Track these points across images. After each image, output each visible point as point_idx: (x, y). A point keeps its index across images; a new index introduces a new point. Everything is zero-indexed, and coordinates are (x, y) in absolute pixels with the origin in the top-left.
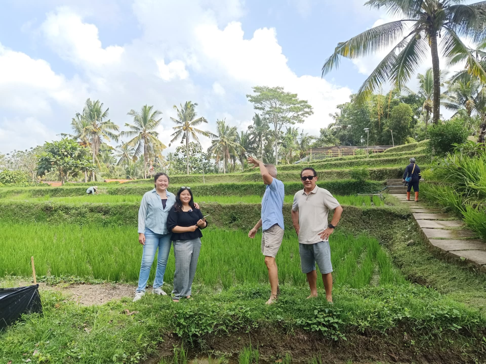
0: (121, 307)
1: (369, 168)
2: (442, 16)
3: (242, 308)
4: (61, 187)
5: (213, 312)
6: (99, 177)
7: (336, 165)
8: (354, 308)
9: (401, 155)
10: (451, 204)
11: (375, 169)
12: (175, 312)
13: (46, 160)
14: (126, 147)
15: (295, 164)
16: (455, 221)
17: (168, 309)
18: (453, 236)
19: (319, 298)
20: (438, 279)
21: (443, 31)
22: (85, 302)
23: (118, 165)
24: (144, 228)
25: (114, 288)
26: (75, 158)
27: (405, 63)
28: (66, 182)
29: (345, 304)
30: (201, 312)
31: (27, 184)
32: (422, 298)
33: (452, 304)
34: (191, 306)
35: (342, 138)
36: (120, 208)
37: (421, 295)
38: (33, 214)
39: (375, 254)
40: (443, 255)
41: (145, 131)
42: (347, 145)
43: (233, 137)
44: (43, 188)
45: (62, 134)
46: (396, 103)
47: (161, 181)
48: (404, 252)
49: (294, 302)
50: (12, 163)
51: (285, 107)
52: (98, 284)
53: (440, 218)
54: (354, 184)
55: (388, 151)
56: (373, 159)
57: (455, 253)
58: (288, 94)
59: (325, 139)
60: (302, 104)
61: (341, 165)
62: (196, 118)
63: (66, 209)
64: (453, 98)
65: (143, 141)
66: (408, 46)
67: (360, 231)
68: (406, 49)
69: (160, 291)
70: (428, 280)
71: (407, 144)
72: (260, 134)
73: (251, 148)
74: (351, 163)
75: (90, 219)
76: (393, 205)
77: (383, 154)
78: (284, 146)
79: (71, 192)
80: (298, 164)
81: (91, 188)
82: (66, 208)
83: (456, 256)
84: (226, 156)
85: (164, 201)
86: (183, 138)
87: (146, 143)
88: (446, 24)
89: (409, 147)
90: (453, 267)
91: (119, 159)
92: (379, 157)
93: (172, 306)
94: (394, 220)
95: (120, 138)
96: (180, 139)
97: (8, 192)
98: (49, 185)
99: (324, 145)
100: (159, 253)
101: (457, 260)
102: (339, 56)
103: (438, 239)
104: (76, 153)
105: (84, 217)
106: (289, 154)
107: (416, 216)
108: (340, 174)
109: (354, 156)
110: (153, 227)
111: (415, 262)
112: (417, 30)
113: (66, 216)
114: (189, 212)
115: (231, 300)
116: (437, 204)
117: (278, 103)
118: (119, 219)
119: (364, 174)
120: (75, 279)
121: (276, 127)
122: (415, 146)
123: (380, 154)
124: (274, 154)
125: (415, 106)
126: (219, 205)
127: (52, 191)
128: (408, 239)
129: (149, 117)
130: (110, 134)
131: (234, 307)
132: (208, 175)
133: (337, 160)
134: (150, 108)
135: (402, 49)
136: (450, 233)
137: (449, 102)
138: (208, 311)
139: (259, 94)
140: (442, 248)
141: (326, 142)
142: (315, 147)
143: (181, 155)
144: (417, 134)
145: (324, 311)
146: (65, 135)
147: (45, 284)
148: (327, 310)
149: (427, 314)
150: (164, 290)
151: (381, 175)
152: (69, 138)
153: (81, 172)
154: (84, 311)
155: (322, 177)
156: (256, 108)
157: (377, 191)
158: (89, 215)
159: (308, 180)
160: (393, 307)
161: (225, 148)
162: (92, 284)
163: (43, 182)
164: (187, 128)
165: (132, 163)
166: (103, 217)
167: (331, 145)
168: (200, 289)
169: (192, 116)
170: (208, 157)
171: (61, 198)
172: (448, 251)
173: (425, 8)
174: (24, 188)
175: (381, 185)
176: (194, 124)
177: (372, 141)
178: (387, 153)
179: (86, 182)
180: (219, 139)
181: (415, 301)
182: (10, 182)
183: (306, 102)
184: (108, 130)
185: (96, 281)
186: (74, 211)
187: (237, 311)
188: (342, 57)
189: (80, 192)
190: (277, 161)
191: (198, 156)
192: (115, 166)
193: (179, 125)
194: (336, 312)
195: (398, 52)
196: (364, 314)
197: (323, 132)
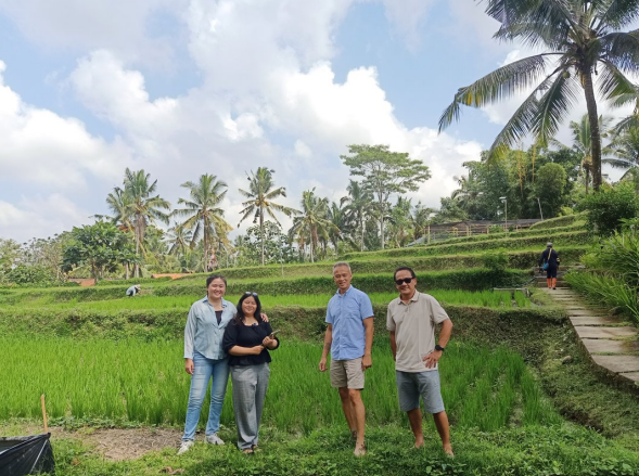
0: (160, 461)
1: (508, 252)
2: (597, 47)
3: (326, 464)
4: (93, 287)
5: (286, 470)
6: (144, 270)
7: (463, 249)
8: (482, 461)
9: (553, 232)
10: (622, 304)
11: (517, 252)
12: (233, 471)
13: (74, 250)
14: (180, 229)
15: (407, 248)
16: (628, 327)
17: (225, 467)
18: (625, 350)
19: (435, 448)
20: (605, 413)
21: (600, 66)
22: (115, 456)
23: (170, 254)
24: (191, 350)
25: (154, 434)
26: (112, 247)
27: (550, 109)
28: (100, 279)
29: (470, 457)
30: (269, 471)
31: (48, 283)
32: (580, 445)
33: (621, 455)
34: (257, 460)
35: (472, 210)
36: (169, 316)
37: (578, 441)
38: (53, 327)
39: (517, 378)
40: (611, 377)
41: (204, 208)
42: (478, 219)
43: (323, 213)
44: (70, 289)
45: (97, 216)
46: (542, 161)
47: (215, 286)
48: (557, 373)
49: (398, 455)
50: (30, 255)
51: (392, 171)
52: (132, 428)
53: (608, 323)
54: (489, 274)
55: (535, 227)
56: (514, 239)
57: (627, 376)
58: (395, 154)
59: (448, 212)
60: (415, 166)
61: (469, 248)
62: (272, 190)
63: (98, 320)
64: (622, 152)
65: (202, 222)
66: (553, 87)
67: (498, 343)
68: (551, 91)
69: (215, 438)
70: (591, 416)
71: (561, 217)
72: (359, 208)
73: (347, 227)
74: (484, 244)
75: (130, 332)
76: (542, 304)
77: (528, 230)
78: (393, 223)
79: (107, 294)
80: (412, 248)
81: (132, 288)
82: (98, 318)
83: (629, 380)
84: (314, 238)
85: (219, 314)
86: (256, 216)
87: (205, 224)
88: (603, 57)
89: (564, 221)
90: (626, 396)
91: (171, 245)
92: (523, 235)
93: (230, 461)
94: (544, 326)
95: (172, 219)
96: (252, 217)
97: (23, 295)
98: (78, 285)
99: (447, 221)
100: (214, 385)
101: (631, 387)
102: (460, 105)
103: (604, 354)
104: (114, 240)
105: (120, 329)
106: (399, 233)
107: (574, 321)
108: (469, 261)
109: (488, 235)
110: (204, 350)
111: (572, 388)
112: (565, 66)
113: (96, 328)
114: (253, 327)
115: (311, 452)
116: (604, 303)
117: (383, 165)
118: (167, 331)
119: (502, 260)
120: (102, 421)
121: (380, 197)
122: (572, 219)
123: (524, 231)
124: (379, 233)
125: (570, 165)
126: (302, 310)
127: (81, 292)
128: (564, 354)
129: (210, 191)
130: (159, 214)
131: (315, 462)
132: (289, 265)
133: (465, 240)
134: (212, 178)
135: (544, 92)
136: (620, 346)
137: (617, 158)
138: (280, 469)
139: (357, 154)
140: (609, 368)
141: (448, 216)
142: (434, 225)
143: (253, 239)
144: (575, 202)
145: (439, 467)
146: (100, 217)
147: (62, 428)
148: (444, 466)
149: (585, 471)
150: (221, 437)
151: (525, 261)
152: (105, 220)
153: (121, 265)
154: (110, 470)
155: (445, 265)
156: (354, 173)
157: (520, 284)
158: (127, 326)
159: (404, 284)
160: (537, 461)
161: (312, 227)
162: (124, 428)
163: (70, 281)
164: (260, 202)
165: (189, 251)
166: (146, 329)
167: (457, 220)
168: (270, 435)
169: (267, 186)
170: (290, 240)
171: (93, 302)
172: (617, 373)
173: (573, 37)
174: (43, 290)
175: (526, 275)
176: (270, 196)
177: (513, 212)
178: (534, 230)
179: (128, 278)
180: (304, 215)
181: (569, 450)
182: (26, 281)
183: (421, 163)
184: (156, 209)
185: (130, 424)
186: (108, 321)
187: (319, 468)
188: (465, 106)
189: (118, 293)
190: (384, 243)
191: (275, 239)
192: (166, 256)
193: (251, 199)
194: (457, 468)
195: (539, 96)
196: (496, 471)
197: (444, 203)
